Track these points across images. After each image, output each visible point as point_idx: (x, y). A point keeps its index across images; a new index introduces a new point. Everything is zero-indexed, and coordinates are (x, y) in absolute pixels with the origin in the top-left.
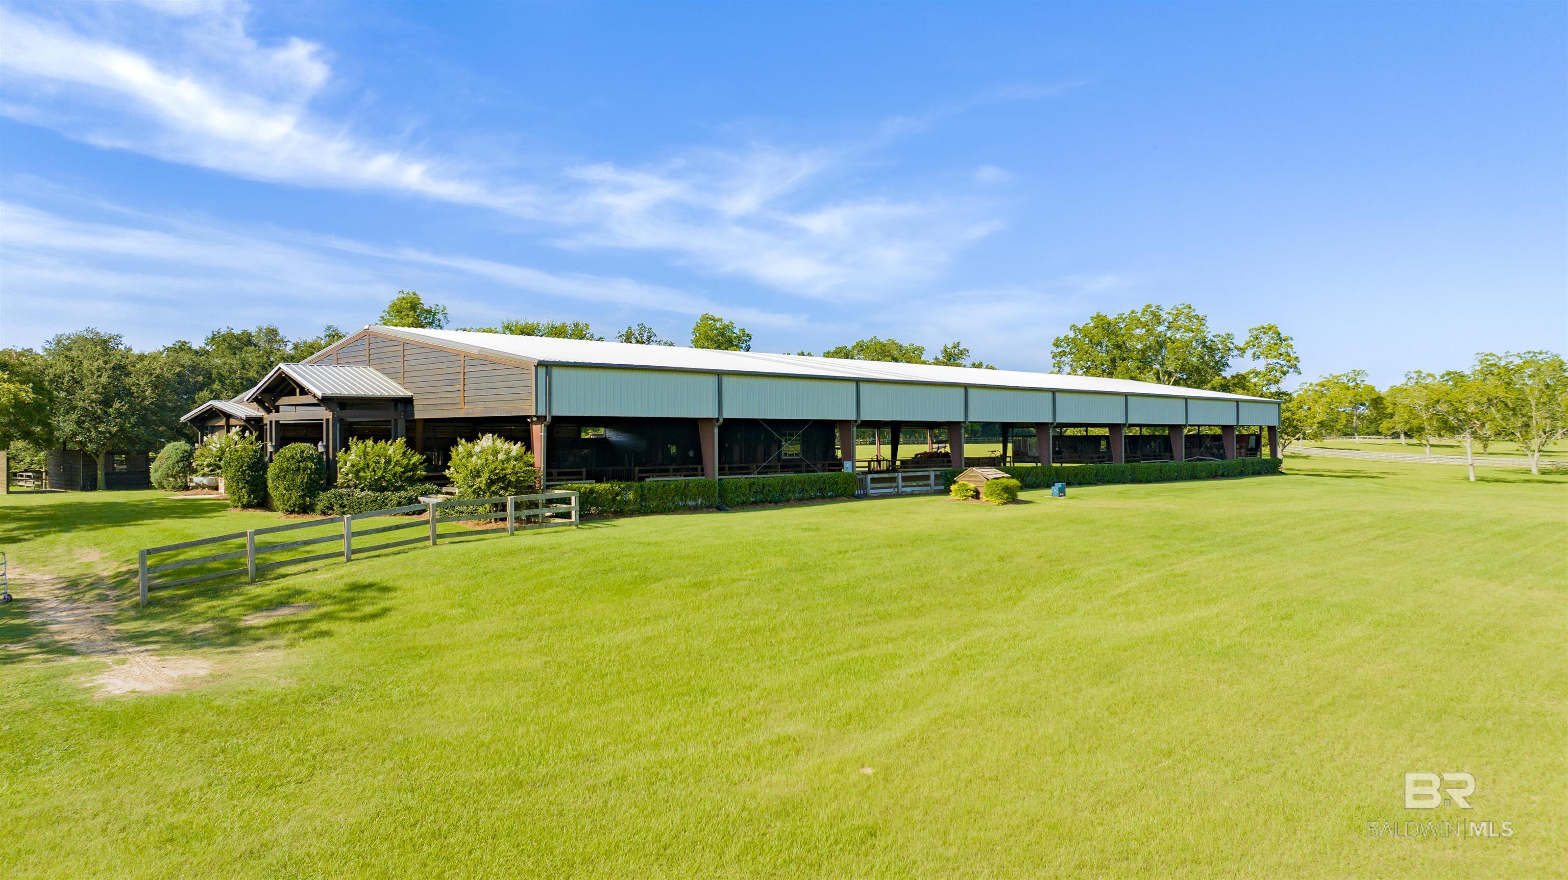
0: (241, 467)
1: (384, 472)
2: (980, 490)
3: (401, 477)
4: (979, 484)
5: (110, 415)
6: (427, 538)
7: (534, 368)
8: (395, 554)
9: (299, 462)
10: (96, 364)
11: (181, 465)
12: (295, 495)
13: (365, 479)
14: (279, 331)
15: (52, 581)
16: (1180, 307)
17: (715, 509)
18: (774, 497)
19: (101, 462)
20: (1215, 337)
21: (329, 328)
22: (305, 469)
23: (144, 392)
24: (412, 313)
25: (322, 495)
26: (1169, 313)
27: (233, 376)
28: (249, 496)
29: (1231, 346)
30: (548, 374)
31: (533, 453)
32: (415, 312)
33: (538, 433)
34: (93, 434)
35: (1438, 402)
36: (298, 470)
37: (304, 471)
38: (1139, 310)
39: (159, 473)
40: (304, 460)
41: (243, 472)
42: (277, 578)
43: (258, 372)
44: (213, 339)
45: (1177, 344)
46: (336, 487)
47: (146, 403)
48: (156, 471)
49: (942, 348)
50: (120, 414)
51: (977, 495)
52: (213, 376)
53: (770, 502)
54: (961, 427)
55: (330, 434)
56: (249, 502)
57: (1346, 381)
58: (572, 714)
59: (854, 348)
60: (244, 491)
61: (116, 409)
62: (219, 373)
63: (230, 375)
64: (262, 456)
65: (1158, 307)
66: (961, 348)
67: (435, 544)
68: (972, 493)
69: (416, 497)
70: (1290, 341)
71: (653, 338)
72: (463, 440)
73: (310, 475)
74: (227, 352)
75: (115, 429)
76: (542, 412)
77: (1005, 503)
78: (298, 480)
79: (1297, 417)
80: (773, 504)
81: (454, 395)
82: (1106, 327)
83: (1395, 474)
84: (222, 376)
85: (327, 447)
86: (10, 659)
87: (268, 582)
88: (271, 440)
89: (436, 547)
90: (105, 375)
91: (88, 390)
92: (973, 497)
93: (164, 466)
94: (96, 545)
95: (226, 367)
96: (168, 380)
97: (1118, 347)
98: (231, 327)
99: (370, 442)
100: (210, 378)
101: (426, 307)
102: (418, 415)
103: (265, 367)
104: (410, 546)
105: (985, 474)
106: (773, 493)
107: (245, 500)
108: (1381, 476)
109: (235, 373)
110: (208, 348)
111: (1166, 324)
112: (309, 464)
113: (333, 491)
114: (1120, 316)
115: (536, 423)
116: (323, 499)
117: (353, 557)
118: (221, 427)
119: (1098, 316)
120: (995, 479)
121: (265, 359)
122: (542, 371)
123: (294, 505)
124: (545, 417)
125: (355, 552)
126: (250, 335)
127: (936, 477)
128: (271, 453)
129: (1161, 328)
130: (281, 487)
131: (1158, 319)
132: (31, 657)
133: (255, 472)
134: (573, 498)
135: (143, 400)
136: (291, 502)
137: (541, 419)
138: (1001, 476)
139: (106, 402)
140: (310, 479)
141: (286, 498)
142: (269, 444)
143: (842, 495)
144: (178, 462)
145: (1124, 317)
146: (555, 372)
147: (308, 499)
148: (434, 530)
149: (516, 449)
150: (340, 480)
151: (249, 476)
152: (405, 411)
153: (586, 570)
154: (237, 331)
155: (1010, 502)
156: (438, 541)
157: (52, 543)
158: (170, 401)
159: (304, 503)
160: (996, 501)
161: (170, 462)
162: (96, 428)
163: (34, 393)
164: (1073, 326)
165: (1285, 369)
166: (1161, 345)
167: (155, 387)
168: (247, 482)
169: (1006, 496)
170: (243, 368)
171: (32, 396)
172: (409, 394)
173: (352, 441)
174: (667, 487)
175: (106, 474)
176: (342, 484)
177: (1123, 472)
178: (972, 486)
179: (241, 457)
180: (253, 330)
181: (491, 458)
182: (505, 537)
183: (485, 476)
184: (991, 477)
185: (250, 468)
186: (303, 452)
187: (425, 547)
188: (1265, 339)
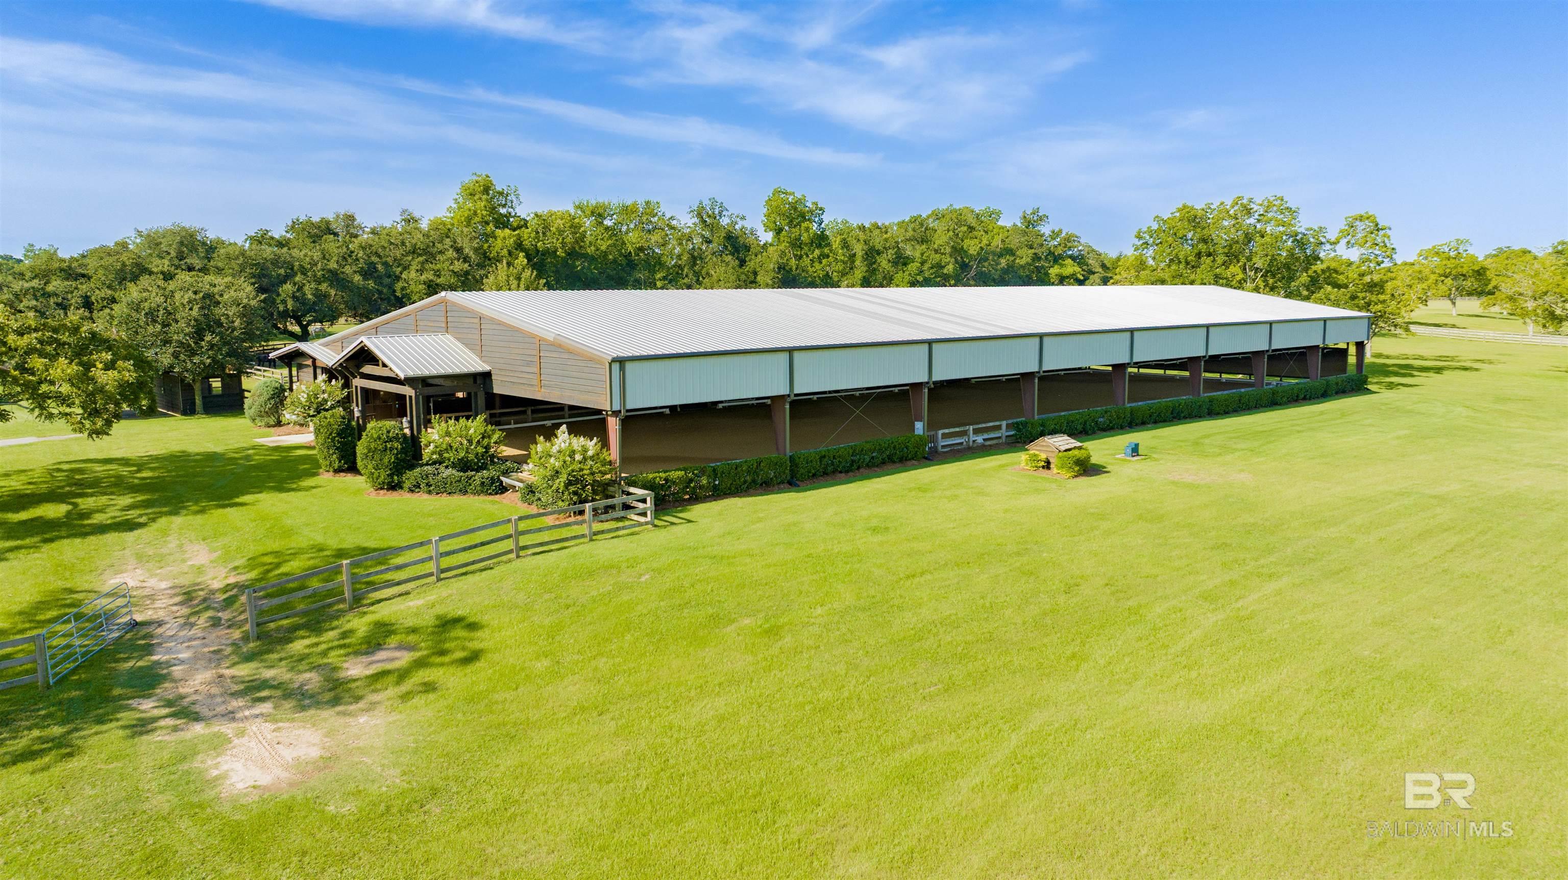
0: (331, 434)
1: (467, 452)
2: (1051, 460)
3: (483, 456)
4: (1050, 454)
5: (202, 347)
6: (511, 551)
7: (608, 365)
8: (482, 570)
9: (386, 442)
10: (186, 296)
11: (272, 402)
12: (383, 475)
13: (449, 460)
14: (356, 217)
15: (169, 592)
16: (1272, 199)
17: (786, 485)
18: (844, 467)
19: (197, 387)
20: (1307, 229)
21: (404, 211)
22: (391, 449)
23: (233, 322)
24: (485, 197)
25: (409, 474)
26: (1261, 205)
27: (315, 268)
28: (340, 462)
29: (1323, 240)
30: (622, 369)
31: (608, 449)
32: (488, 194)
33: (613, 425)
34: (189, 365)
35: (1546, 293)
36: (385, 450)
37: (391, 451)
38: (1229, 202)
39: (253, 410)
40: (390, 440)
41: (333, 440)
42: (373, 604)
43: (337, 262)
44: (293, 227)
45: (1267, 239)
46: (422, 465)
47: (236, 333)
48: (250, 408)
49: (1021, 214)
50: (212, 346)
51: (1047, 465)
52: (295, 268)
53: (841, 472)
54: (1034, 377)
55: (413, 408)
56: (340, 467)
57: (1447, 250)
58: (652, 837)
59: (928, 217)
60: (335, 456)
61: (208, 342)
62: (300, 265)
63: (312, 268)
64: (349, 421)
65: (1251, 201)
66: (1040, 214)
67: (518, 557)
68: (1043, 463)
69: (498, 477)
70: (1388, 231)
71: (724, 213)
72: (542, 438)
73: (397, 454)
74: (308, 241)
75: (209, 361)
76: (616, 407)
77: (1076, 476)
78: (386, 460)
79: (1389, 310)
80: (843, 475)
81: (531, 376)
82: (1194, 220)
83: (1491, 362)
84: (303, 268)
85: (411, 422)
86: (143, 726)
87: (365, 609)
88: (357, 406)
89: (519, 560)
90: (196, 308)
91: (182, 324)
92: (1043, 467)
93: (257, 403)
94: (204, 540)
95: (308, 259)
96: (256, 309)
97: (1204, 241)
98: (309, 215)
99: (452, 422)
100: (292, 269)
101: (499, 189)
102: (497, 390)
103: (344, 258)
104: (495, 560)
105: (1057, 444)
106: (843, 464)
107: (336, 466)
108: (1476, 365)
109: (316, 265)
110: (288, 235)
111: (1256, 217)
112: (396, 445)
113: (418, 470)
114: (1209, 206)
115: (611, 416)
116: (411, 476)
117: (443, 576)
118: (308, 366)
119: (1185, 207)
120: (1066, 451)
121: (345, 250)
122: (616, 367)
123: (383, 483)
124: (620, 411)
125: (444, 571)
126: (328, 223)
127: (1008, 425)
128: (358, 418)
129: (1252, 221)
130: (370, 466)
131: (1249, 212)
132: (162, 723)
133: (344, 438)
134: (648, 499)
135: (233, 331)
136: (380, 480)
137: (616, 413)
138: (1072, 446)
139: (199, 334)
140: (397, 458)
141: (375, 476)
142: (356, 409)
143: (913, 459)
144: (269, 399)
145: (1212, 207)
146: (629, 366)
147: (396, 477)
148: (517, 543)
149: (592, 445)
150: (426, 458)
151: (339, 442)
152: (484, 384)
153: (662, 603)
154: (316, 219)
155: (1081, 475)
156: (522, 553)
157: (165, 533)
158: (258, 329)
159: (393, 482)
160: (1066, 474)
161: (262, 399)
162: (191, 361)
163: (135, 371)
164: (1157, 217)
165: (1380, 259)
166: (1249, 238)
167: (242, 315)
168: (337, 449)
169: (1077, 469)
170: (324, 258)
171: (134, 375)
172: (486, 368)
173: (435, 418)
174: (739, 469)
175: (204, 398)
176: (428, 461)
177: (1200, 406)
178: (1043, 456)
179: (330, 424)
180: (331, 217)
181: (568, 459)
182: (584, 543)
183: (563, 478)
184: (1063, 448)
185: (339, 435)
186: (388, 432)
187: (510, 561)
188: (1360, 226)
